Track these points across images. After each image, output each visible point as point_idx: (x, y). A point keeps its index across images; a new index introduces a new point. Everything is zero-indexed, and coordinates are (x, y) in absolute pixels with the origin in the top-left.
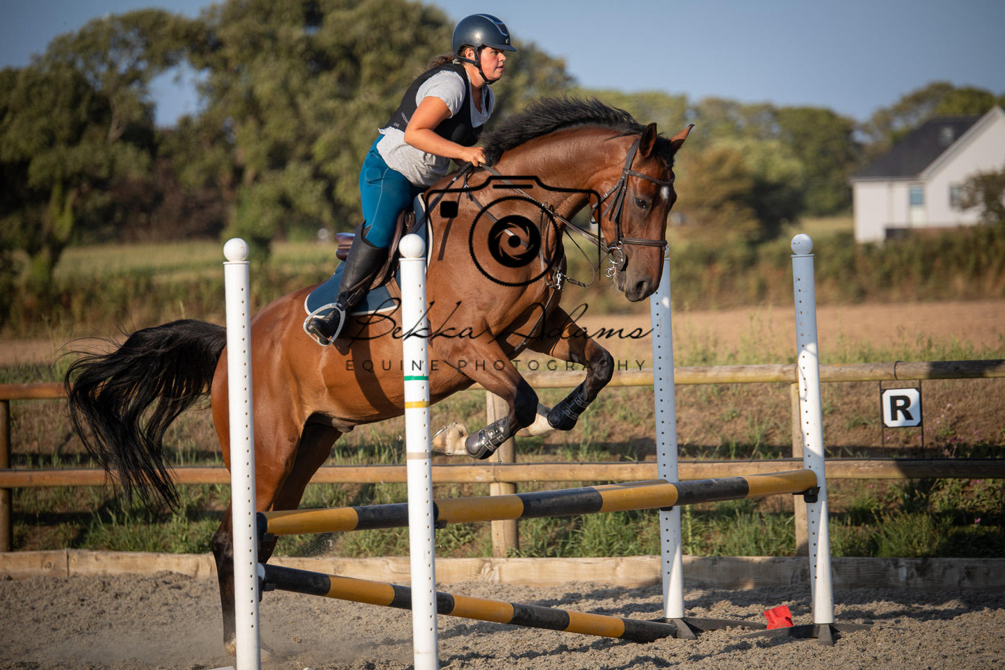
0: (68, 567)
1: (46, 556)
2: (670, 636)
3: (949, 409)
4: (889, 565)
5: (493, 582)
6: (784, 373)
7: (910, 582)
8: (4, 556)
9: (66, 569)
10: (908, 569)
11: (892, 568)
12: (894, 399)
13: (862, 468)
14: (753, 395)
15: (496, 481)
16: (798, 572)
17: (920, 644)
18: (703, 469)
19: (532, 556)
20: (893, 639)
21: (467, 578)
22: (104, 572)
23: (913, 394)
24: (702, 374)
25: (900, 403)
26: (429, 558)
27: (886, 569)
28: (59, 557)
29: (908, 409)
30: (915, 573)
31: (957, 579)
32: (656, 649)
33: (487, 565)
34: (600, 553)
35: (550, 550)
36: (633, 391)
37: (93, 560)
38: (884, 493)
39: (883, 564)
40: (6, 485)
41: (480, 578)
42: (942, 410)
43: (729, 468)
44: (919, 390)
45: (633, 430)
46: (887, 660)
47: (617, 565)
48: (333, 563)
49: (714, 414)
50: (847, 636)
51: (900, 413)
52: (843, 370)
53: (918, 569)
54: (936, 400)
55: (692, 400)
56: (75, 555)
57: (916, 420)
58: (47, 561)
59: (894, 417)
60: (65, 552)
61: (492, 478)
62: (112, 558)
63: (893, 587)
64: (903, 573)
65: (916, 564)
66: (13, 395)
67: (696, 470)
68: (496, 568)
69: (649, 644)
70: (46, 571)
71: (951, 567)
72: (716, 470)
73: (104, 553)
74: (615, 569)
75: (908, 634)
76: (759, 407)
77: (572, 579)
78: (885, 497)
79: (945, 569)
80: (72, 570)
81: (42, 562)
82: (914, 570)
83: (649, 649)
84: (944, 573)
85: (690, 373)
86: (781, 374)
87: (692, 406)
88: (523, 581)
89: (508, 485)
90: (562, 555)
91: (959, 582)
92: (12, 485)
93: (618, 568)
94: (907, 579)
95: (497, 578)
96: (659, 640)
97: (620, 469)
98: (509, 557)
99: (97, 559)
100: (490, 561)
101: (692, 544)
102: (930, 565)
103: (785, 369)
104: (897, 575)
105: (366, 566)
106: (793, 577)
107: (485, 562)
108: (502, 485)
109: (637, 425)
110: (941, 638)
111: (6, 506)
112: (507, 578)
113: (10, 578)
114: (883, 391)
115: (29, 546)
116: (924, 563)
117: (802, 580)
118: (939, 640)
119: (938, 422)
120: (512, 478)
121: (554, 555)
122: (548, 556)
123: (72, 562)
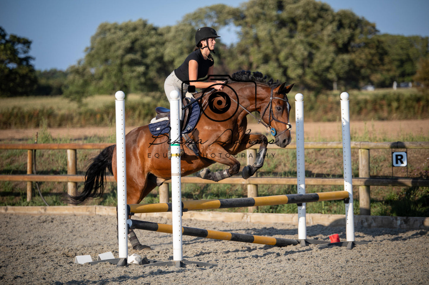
0: (95, 212)
1: (88, 208)
2: (292, 245)
3: (428, 160)
4: (393, 219)
5: (247, 222)
6: (356, 145)
7: (402, 226)
8: (73, 208)
9: (95, 213)
10: (401, 221)
11: (395, 221)
12: (397, 156)
13: (384, 182)
14: (356, 153)
15: (250, 184)
16: (360, 221)
17: (383, 250)
18: (325, 181)
19: (263, 213)
20: (375, 247)
21: (238, 220)
22: (108, 214)
23: (404, 154)
24: (325, 145)
25: (399, 157)
26: (179, 214)
27: (392, 221)
28: (92, 208)
29: (402, 160)
30: (403, 223)
31: (419, 225)
32: (282, 249)
33: (246, 215)
34: (290, 212)
35: (271, 210)
36: (310, 151)
37: (104, 209)
38: (400, 191)
39: (391, 219)
40: (74, 181)
41: (243, 220)
42: (425, 160)
43: (335, 181)
44: (406, 152)
45: (309, 165)
46: (366, 256)
47: (293, 217)
48: (190, 213)
49: (340, 160)
50: (358, 246)
51: (399, 161)
52: (378, 144)
53: (404, 221)
54: (425, 156)
55: (333, 154)
56: (98, 207)
57: (405, 164)
58: (88, 209)
59: (397, 163)
60: (94, 206)
61: (248, 183)
62: (111, 209)
63: (395, 228)
64: (399, 222)
65: (404, 219)
66: (76, 147)
67: (323, 181)
68: (249, 217)
69: (282, 248)
70: (88, 213)
71: (417, 220)
72: (330, 181)
73: (108, 207)
74: (292, 218)
75: (382, 246)
76: (357, 158)
77: (276, 222)
78: (400, 193)
79: (415, 221)
80: (97, 213)
81: (86, 210)
82: (403, 221)
83: (279, 249)
84: (414, 223)
85: (321, 144)
86: (355, 146)
87: (332, 157)
88: (258, 222)
89: (254, 186)
90: (275, 213)
91: (420, 226)
92: (76, 181)
93: (294, 218)
94: (400, 225)
95: (249, 221)
96: (288, 246)
97: (295, 180)
98: (254, 212)
99: (106, 209)
100: (246, 214)
101: (324, 209)
102: (409, 220)
103: (356, 143)
104: (396, 223)
105: (202, 215)
106: (358, 223)
107: (245, 214)
108: (252, 186)
109: (310, 164)
110: (394, 248)
111: (75, 189)
112: (253, 221)
113: (75, 215)
114: (393, 153)
115: (86, 204)
116: (407, 219)
117: (361, 224)
118: (392, 249)
119: (423, 165)
120: (255, 182)
121: (272, 212)
122: (269, 213)
123: (97, 210)
